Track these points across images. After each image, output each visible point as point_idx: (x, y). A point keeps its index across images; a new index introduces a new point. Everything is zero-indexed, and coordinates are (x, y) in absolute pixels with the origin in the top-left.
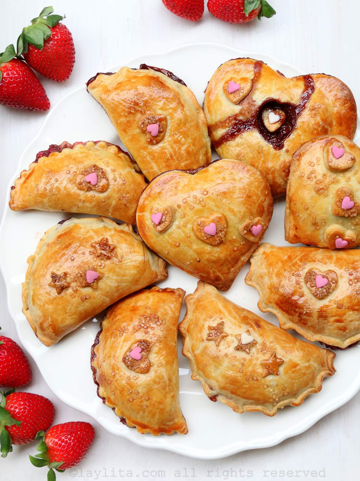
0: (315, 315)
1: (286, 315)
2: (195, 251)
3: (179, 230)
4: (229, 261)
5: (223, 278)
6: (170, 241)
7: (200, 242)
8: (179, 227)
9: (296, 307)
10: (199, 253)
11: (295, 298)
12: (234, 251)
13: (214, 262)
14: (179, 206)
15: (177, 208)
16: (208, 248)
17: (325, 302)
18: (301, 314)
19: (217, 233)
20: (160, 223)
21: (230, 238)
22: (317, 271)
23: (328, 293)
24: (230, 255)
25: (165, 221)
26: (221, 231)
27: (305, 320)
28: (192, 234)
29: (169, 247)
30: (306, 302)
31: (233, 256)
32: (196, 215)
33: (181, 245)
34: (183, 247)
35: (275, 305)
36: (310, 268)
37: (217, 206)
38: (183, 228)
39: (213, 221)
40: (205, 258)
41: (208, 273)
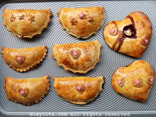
0: (75, 64)
1: (66, 66)
2: (134, 90)
3: (127, 85)
4: (145, 92)
5: (144, 98)
6: (125, 89)
7: (135, 87)
8: (127, 84)
9: (69, 63)
10: (135, 91)
11: (68, 60)
12: (146, 88)
13: (140, 93)
14: (126, 77)
15: (125, 78)
16: (138, 88)
17: (78, 60)
18: (70, 65)
19: (140, 83)
20: (121, 84)
21: (144, 84)
22: (73, 51)
23: (78, 57)
24: (145, 90)
25: (122, 82)
26: (141, 82)
27: (72, 66)
28: (132, 85)
29: (125, 91)
30: (71, 60)
31: (146, 90)
32: (131, 79)
33: (129, 89)
34: (130, 90)
35: (62, 63)
36: (71, 50)
37: (138, 75)
38: (129, 84)
39: (138, 79)
40: (137, 92)
41: (139, 97)
